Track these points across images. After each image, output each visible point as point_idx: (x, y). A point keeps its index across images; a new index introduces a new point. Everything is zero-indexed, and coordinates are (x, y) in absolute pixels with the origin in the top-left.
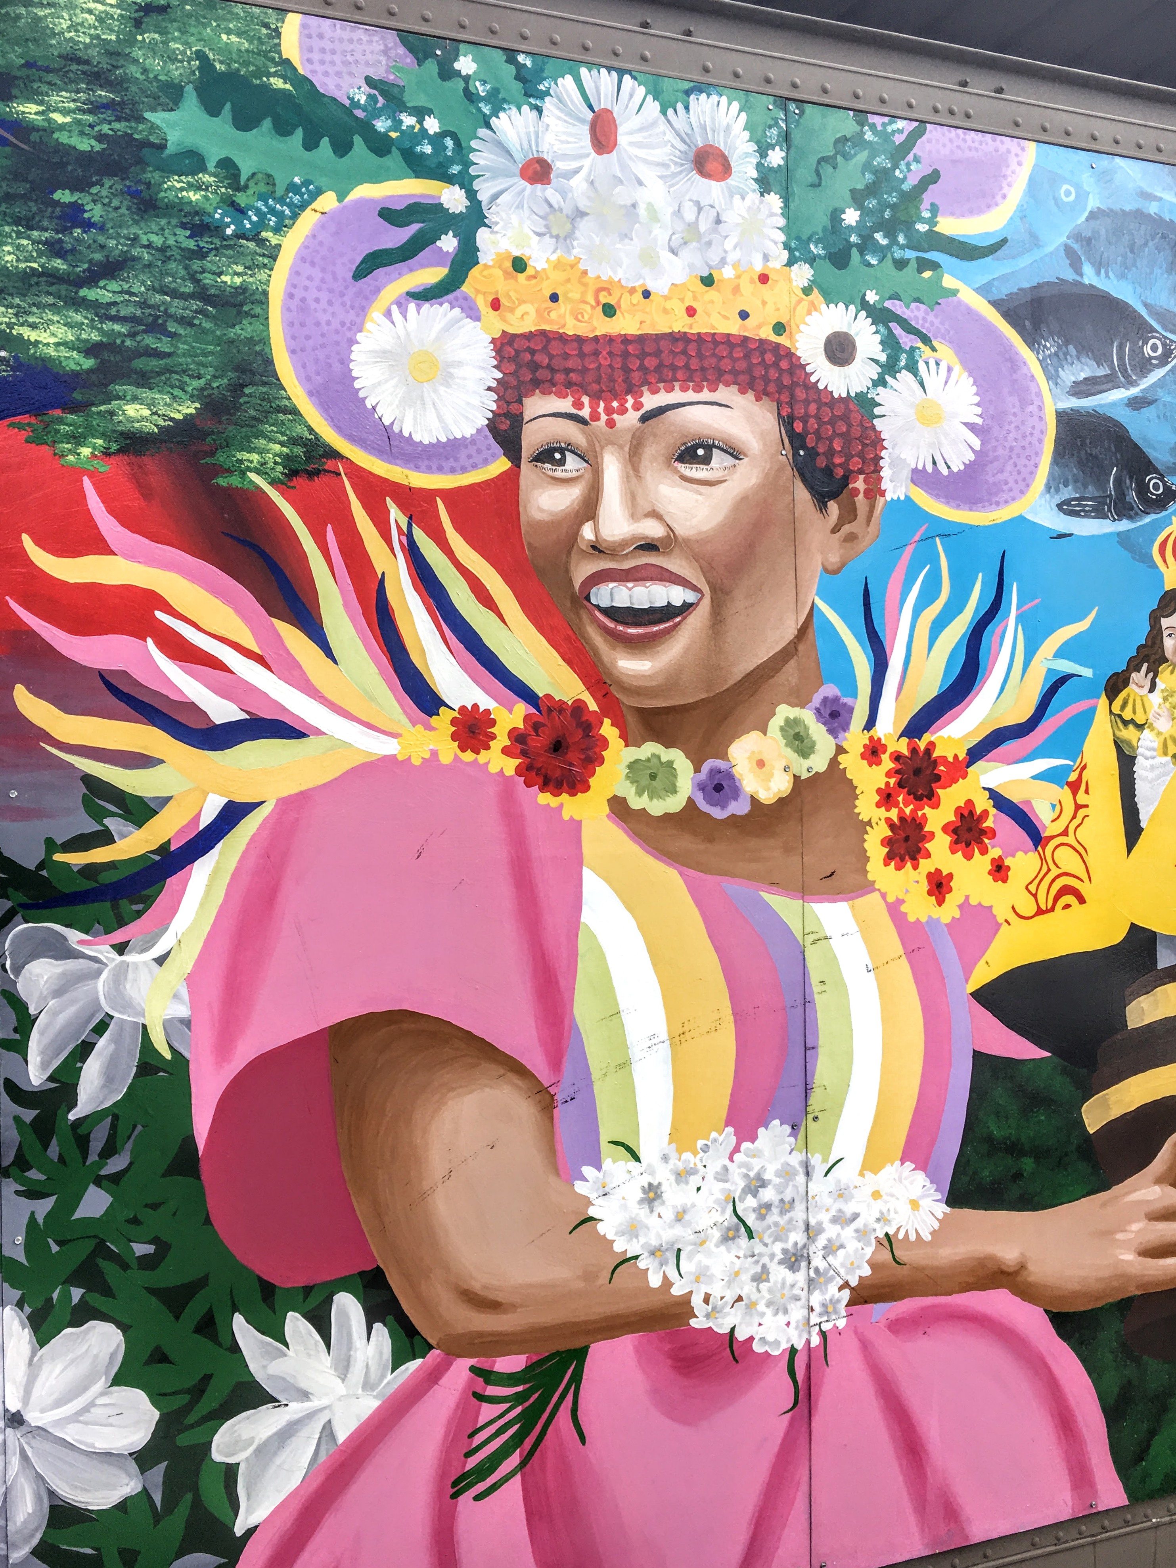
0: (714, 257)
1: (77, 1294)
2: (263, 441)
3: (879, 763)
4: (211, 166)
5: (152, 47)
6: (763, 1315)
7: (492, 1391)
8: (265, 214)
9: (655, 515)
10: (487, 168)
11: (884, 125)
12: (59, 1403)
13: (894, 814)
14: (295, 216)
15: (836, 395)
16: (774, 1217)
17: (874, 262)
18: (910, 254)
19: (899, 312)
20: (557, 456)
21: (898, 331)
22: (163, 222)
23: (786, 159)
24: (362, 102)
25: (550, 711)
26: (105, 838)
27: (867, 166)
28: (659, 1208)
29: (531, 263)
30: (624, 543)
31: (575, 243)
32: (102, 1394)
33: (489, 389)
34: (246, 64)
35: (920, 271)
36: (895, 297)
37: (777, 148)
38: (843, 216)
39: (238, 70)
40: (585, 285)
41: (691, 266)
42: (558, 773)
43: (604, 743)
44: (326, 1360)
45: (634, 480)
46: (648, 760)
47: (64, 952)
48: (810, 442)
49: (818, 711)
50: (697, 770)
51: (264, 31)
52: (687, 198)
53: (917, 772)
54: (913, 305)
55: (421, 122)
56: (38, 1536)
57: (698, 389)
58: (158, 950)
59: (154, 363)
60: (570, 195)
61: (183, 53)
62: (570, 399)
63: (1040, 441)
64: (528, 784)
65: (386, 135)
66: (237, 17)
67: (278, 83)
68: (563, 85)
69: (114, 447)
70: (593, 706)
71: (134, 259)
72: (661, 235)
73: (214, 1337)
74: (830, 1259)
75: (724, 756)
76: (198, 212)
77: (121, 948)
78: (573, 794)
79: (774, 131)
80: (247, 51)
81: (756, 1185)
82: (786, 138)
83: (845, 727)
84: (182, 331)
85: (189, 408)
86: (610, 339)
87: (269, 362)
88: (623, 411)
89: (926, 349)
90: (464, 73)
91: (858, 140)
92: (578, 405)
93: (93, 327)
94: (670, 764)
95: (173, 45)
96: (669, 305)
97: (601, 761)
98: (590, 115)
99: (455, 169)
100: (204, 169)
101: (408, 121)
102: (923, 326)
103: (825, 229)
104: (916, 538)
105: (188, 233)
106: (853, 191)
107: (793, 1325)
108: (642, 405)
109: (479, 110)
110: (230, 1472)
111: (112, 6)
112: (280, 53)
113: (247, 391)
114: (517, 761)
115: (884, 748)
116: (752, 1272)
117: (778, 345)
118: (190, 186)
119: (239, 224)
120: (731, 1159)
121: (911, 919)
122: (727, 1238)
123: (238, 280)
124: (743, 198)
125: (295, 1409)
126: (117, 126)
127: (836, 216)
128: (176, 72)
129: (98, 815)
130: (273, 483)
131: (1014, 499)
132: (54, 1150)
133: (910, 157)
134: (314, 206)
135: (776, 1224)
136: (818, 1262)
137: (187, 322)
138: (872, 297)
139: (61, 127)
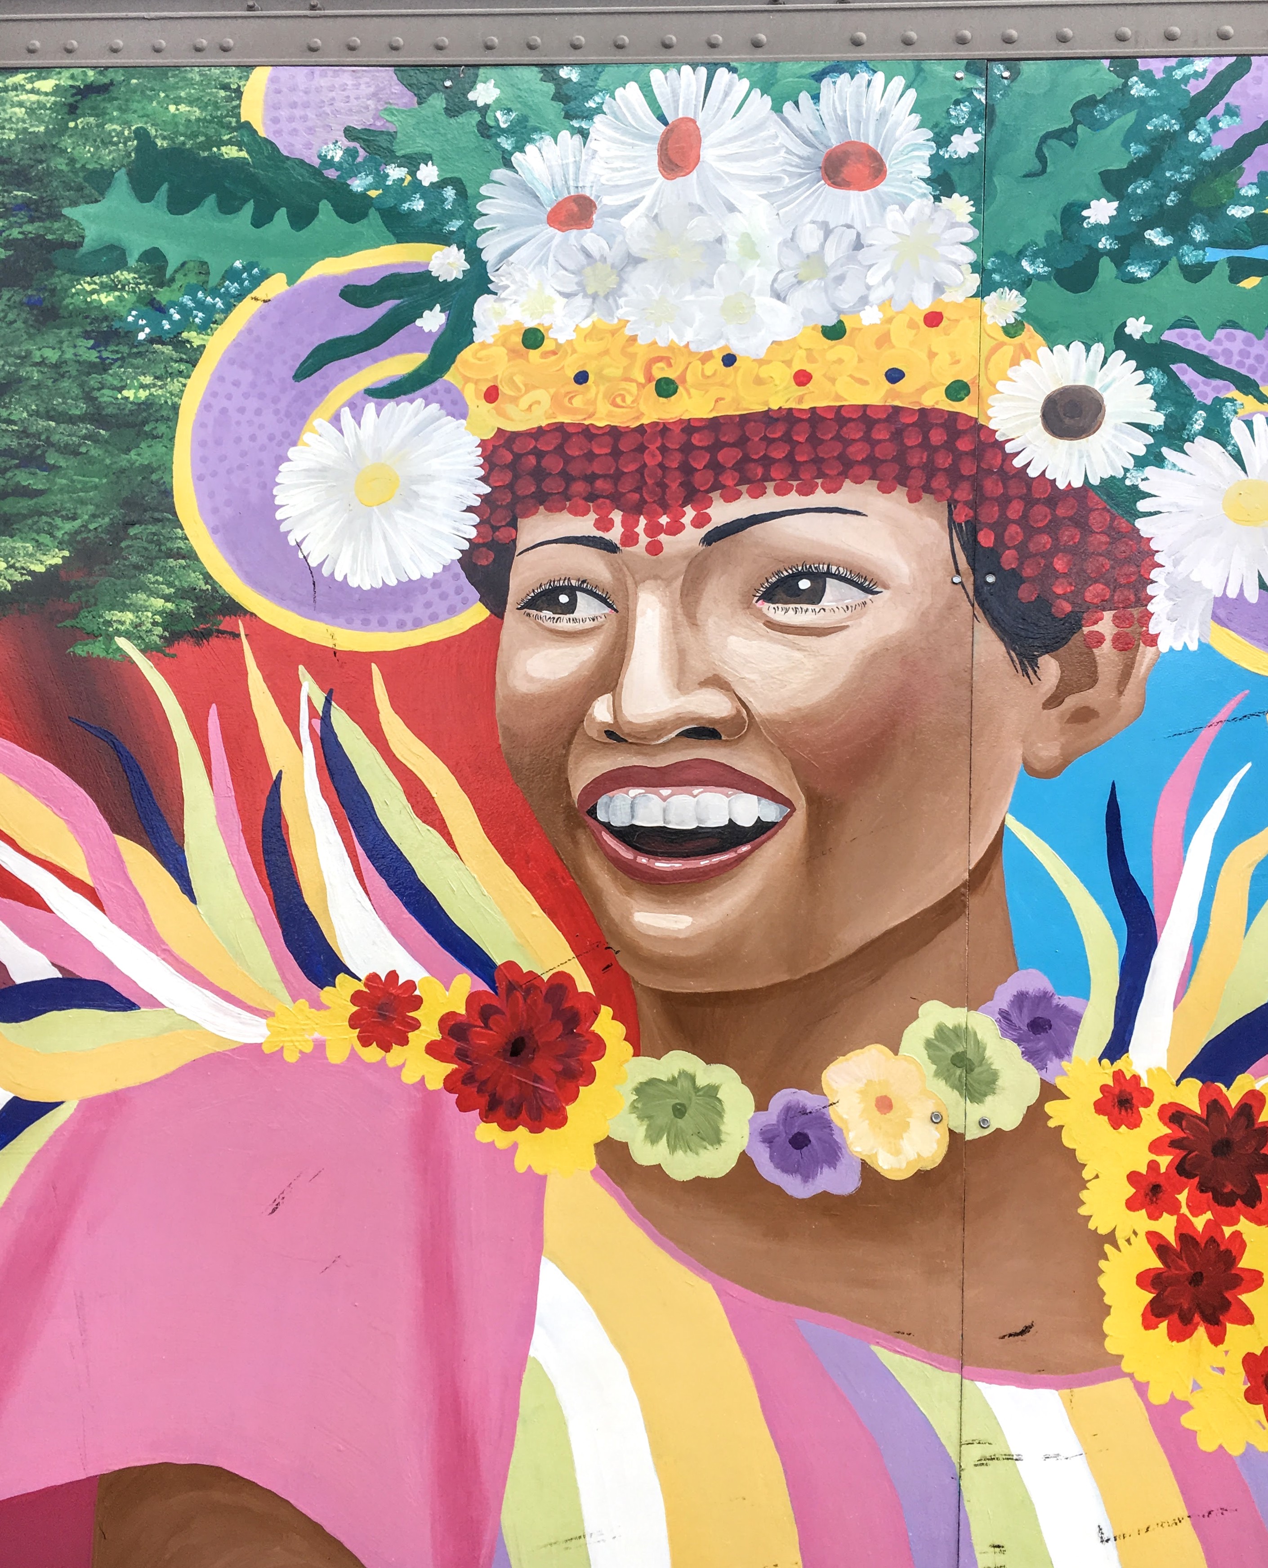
0: (846, 296)
2: (142, 596)
3: (1134, 1123)
4: (132, 262)
5: (84, 135)
8: (191, 310)
9: (718, 682)
10: (499, 218)
11: (1169, 70)
13: (1167, 1226)
14: (229, 308)
15: (1061, 485)
17: (1143, 273)
18: (1214, 255)
19: (1192, 346)
20: (564, 599)
21: (1187, 375)
22: (64, 333)
23: (983, 144)
24: (337, 159)
25: (511, 987)
27: (1134, 134)
29: (551, 334)
30: (660, 728)
31: (621, 301)
33: (470, 509)
34: (194, 135)
35: (1235, 278)
36: (1186, 323)
37: (968, 131)
38: (1085, 213)
39: (184, 143)
40: (633, 357)
41: (807, 313)
42: (512, 1094)
43: (599, 1047)
45: (687, 632)
46: (673, 1081)
48: (1009, 560)
49: (1005, 1018)
50: (761, 1105)
51: (222, 93)
52: (808, 219)
53: (1223, 1147)
54: (1221, 333)
55: (413, 173)
57: (806, 490)
59: (24, 504)
60: (619, 238)
61: (120, 134)
62: (592, 516)
64: (463, 1106)
65: (364, 195)
66: (191, 83)
67: (231, 152)
70: (584, 984)
71: (20, 380)
72: (760, 275)
75: (814, 1085)
76: (106, 315)
78: (536, 1129)
79: (965, 108)
80: (198, 120)
82: (985, 115)
83: (1063, 1050)
84: (63, 463)
85: (55, 558)
86: (662, 429)
87: (167, 493)
88: (675, 528)
89: (1248, 403)
90: (480, 104)
91: (1119, 98)
92: (604, 524)
94: (711, 1092)
95: (109, 127)
96: (764, 372)
97: (590, 1076)
98: (661, 128)
99: (454, 225)
100: (123, 265)
101: (395, 173)
102: (1241, 364)
103: (1050, 235)
104: (1224, 714)
105: (91, 342)
106: (1106, 176)
108: (708, 519)
109: (497, 146)
111: (46, 94)
112: (238, 116)
113: (132, 531)
114: (448, 1068)
115: (1147, 1097)
117: (954, 416)
118: (104, 287)
119: (155, 325)
121: (1207, 1444)
123: (143, 394)
124: (903, 208)
126: (28, 228)
127: (1072, 214)
128: (108, 156)
130: (146, 651)
133: (1218, 109)
134: (255, 293)
137: (72, 451)
138: (1136, 328)
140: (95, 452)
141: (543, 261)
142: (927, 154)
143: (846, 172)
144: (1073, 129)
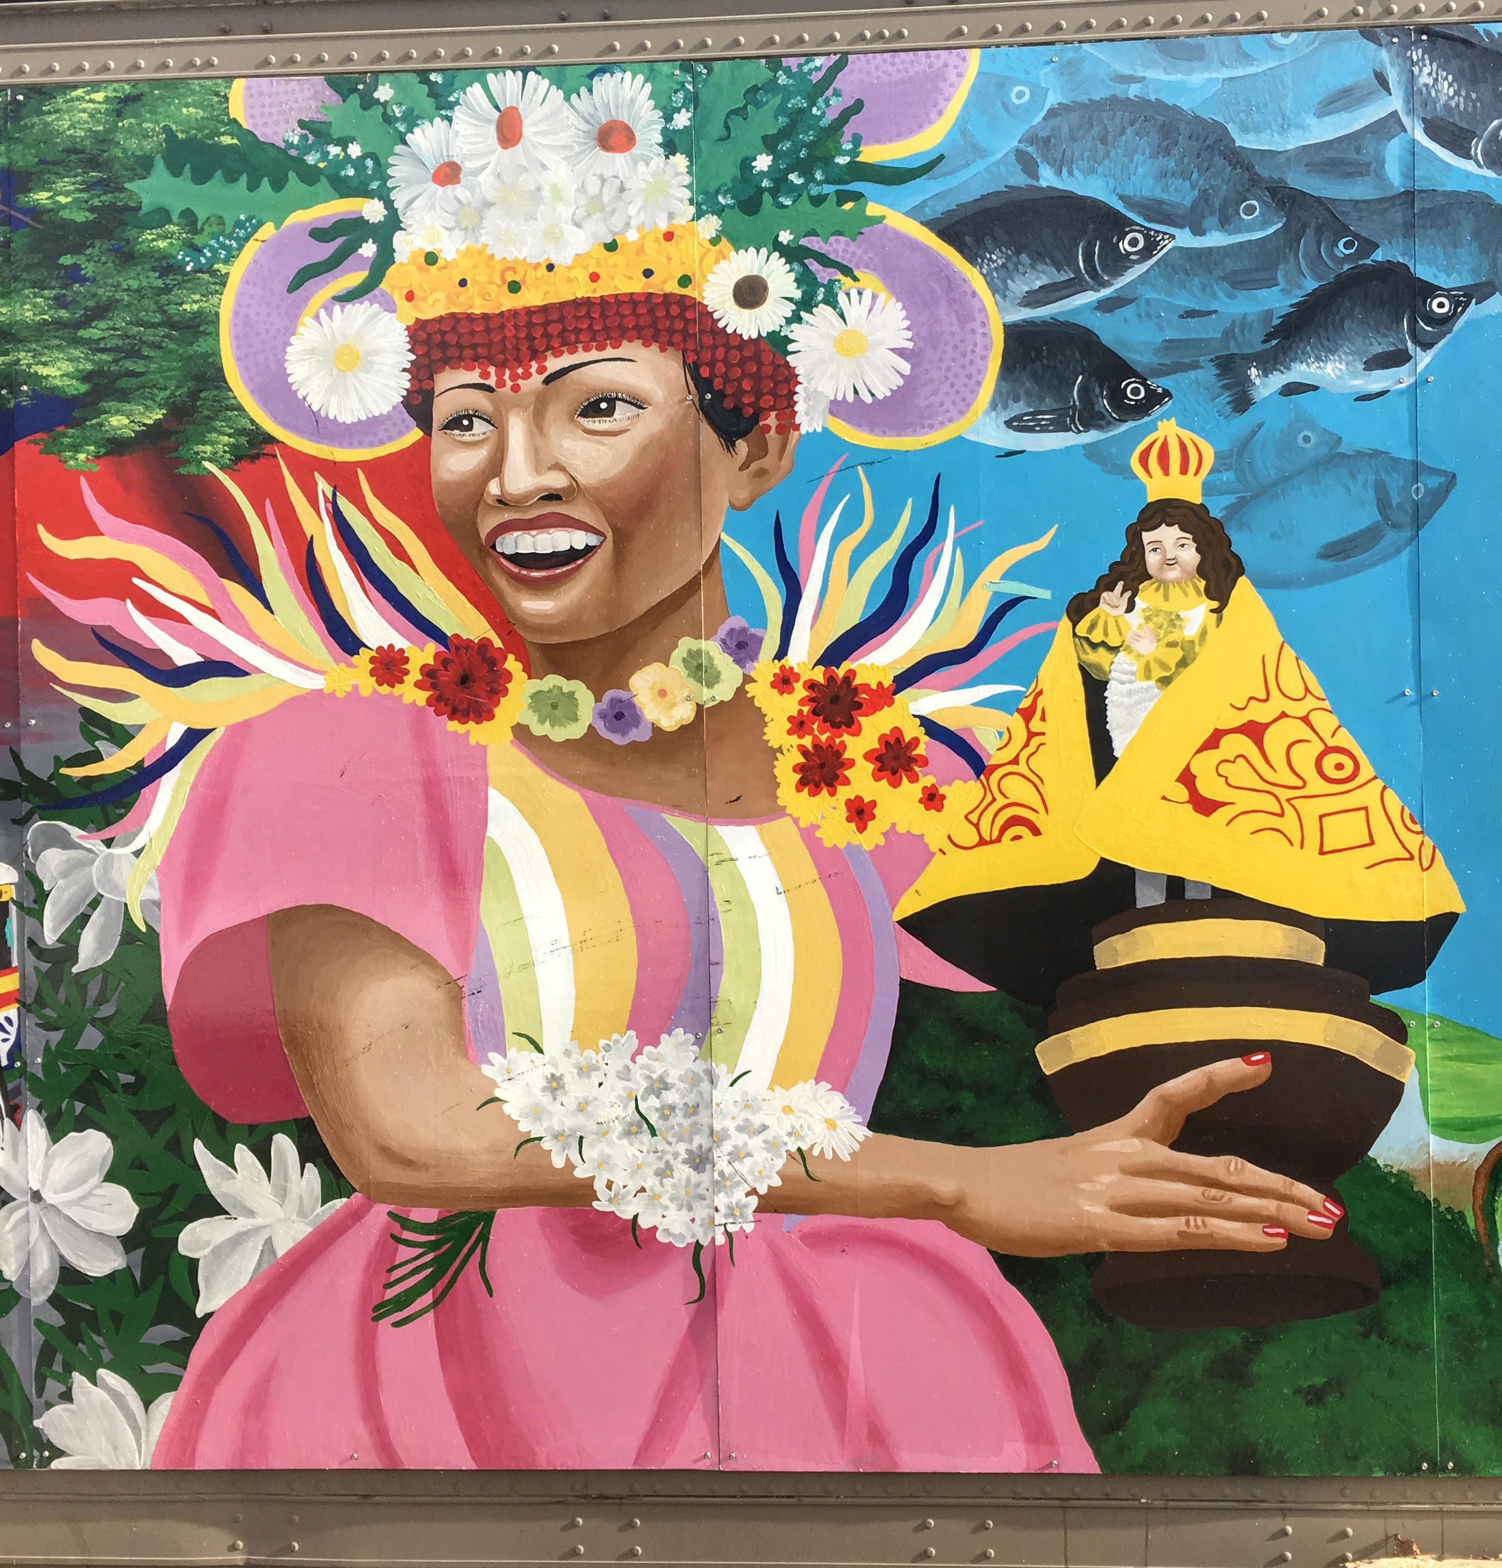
0: (617, 223)
1: (79, 1106)
2: (214, 435)
3: (791, 691)
4: (175, 218)
5: (130, 131)
6: (666, 1208)
7: (407, 1235)
8: (217, 249)
9: (558, 467)
10: (404, 179)
11: (800, 66)
12: (67, 1189)
13: (807, 741)
14: (240, 248)
15: (745, 337)
16: (678, 1118)
17: (788, 202)
18: (828, 189)
19: (816, 248)
20: (466, 422)
21: (814, 265)
22: (139, 268)
23: (692, 119)
24: (295, 142)
25: (457, 648)
26: (96, 757)
27: (781, 109)
28: (561, 1098)
29: (442, 255)
30: (527, 497)
31: (482, 232)
32: (97, 1187)
33: (404, 370)
34: (200, 129)
35: (841, 202)
36: (813, 233)
37: (683, 110)
38: (754, 164)
39: (196, 135)
40: (492, 268)
41: (594, 235)
42: (464, 706)
43: (509, 676)
44: (266, 1187)
45: (538, 438)
46: (550, 691)
47: (67, 844)
48: (718, 384)
49: (723, 642)
50: (598, 700)
51: (216, 99)
52: (591, 173)
53: (835, 700)
54: (832, 239)
55: (345, 150)
56: (53, 1287)
57: (601, 348)
58: (135, 846)
59: (132, 382)
60: (477, 190)
61: (154, 129)
62: (477, 371)
63: (984, 358)
64: (438, 713)
65: (315, 166)
66: (193, 93)
67: (227, 140)
68: (472, 93)
69: (103, 451)
70: (498, 643)
71: (118, 301)
72: (565, 212)
73: (180, 1156)
74: (736, 1164)
75: (625, 687)
76: (164, 256)
77: (109, 843)
78: (478, 722)
79: (681, 95)
80: (203, 118)
81: (659, 1086)
82: (694, 100)
83: (754, 657)
84: (152, 354)
85: (158, 415)
86: (514, 313)
87: (221, 370)
88: (527, 376)
89: (847, 281)
90: (382, 100)
91: (771, 86)
92: (485, 375)
93: (87, 359)
94: (571, 694)
95: (145, 125)
96: (572, 274)
97: (505, 692)
98: (497, 114)
99: (374, 185)
100: (169, 221)
101: (334, 150)
102: (843, 258)
103: (734, 179)
104: (836, 467)
105: (157, 274)
106: (765, 138)
107: (698, 1221)
108: (545, 369)
109: (396, 129)
110: (193, 1265)
111: (100, 103)
112: (228, 114)
113: (202, 395)
114: (428, 694)
115: (797, 677)
116: (654, 1167)
117: (684, 297)
118: (160, 237)
119: (196, 261)
120: (633, 1060)
121: (827, 844)
122: (628, 1133)
123: (195, 307)
124: (647, 164)
125: (242, 1223)
126: (104, 198)
127: (746, 164)
128: (148, 145)
129: (92, 738)
130: (222, 468)
131: (951, 420)
132: (62, 996)
133: (830, 92)
134: (255, 236)
135: (680, 1125)
136: (722, 1164)
137: (157, 346)
138: (785, 237)
139: (64, 207)
140: (172, 346)
141: (433, 207)
142: (660, 127)
143: (613, 140)
144: (745, 107)
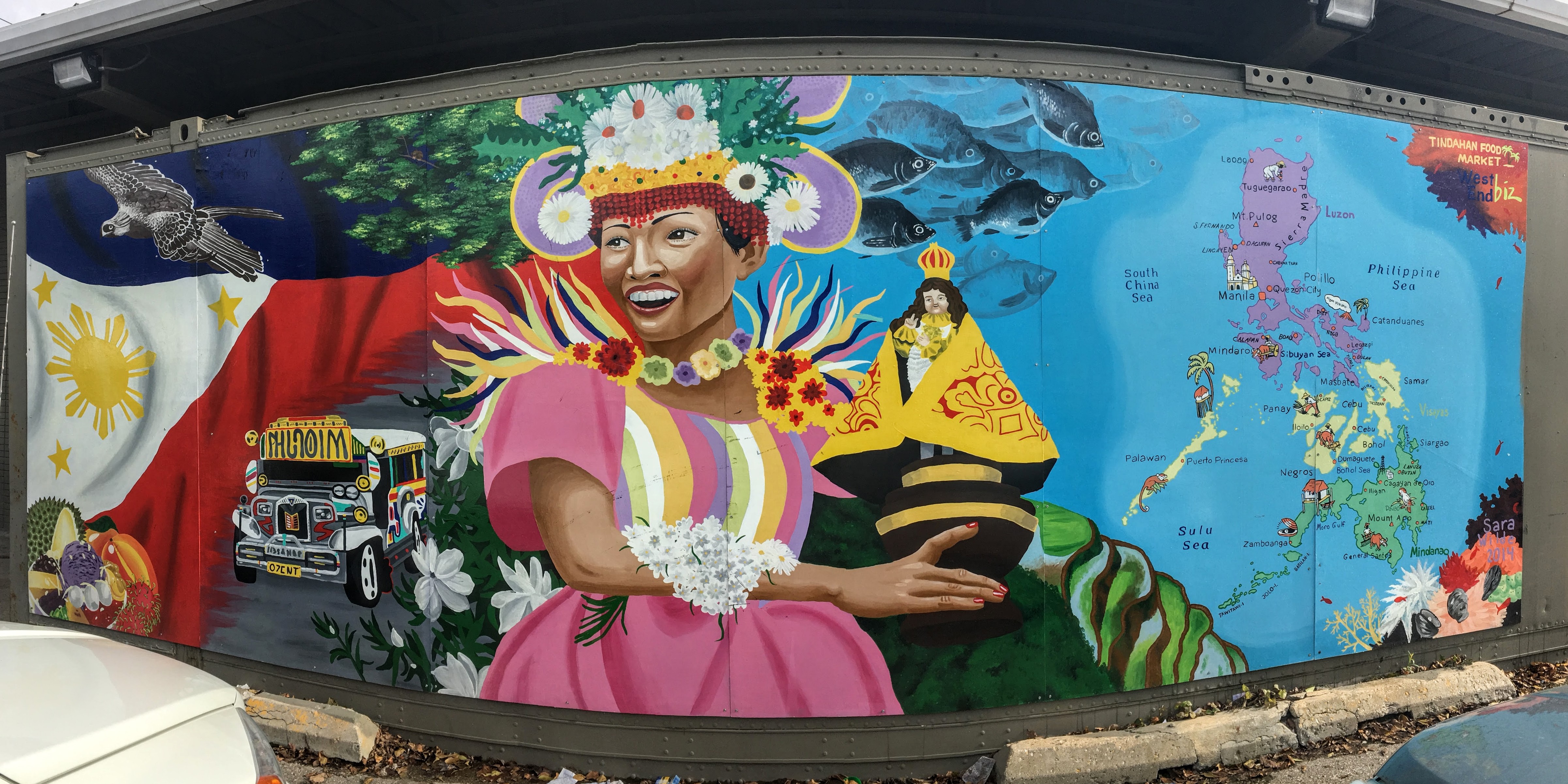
0: (685, 152)
1: (450, 538)
2: (508, 251)
3: (764, 362)
4: (492, 159)
5: (474, 124)
6: (706, 597)
8: (510, 172)
9: (659, 262)
10: (590, 136)
11: (771, 81)
12: (445, 573)
13: (772, 385)
14: (519, 171)
15: (744, 203)
16: (712, 556)
17: (765, 142)
18: (783, 136)
19: (777, 162)
20: (617, 242)
21: (776, 170)
23: (720, 104)
24: (544, 123)
25: (612, 343)
26: (457, 390)
27: (762, 100)
28: (658, 547)
29: (606, 168)
30: (644, 275)
31: (625, 157)
32: (457, 572)
33: (589, 220)
34: (504, 120)
35: (788, 143)
36: (776, 156)
37: (716, 100)
38: (749, 124)
39: (502, 123)
40: (630, 173)
41: (675, 157)
42: (614, 369)
43: (635, 356)
44: (528, 579)
45: (650, 249)
46: (654, 363)
47: (445, 426)
48: (731, 224)
49: (734, 340)
50: (676, 366)
51: (510, 107)
52: (674, 129)
53: (785, 366)
54: (785, 159)
55: (564, 125)
56: (439, 614)
57: (678, 208)
59: (474, 231)
61: (484, 123)
62: (622, 219)
63: (853, 213)
64: (603, 372)
65: (551, 133)
66: (500, 105)
67: (514, 125)
68: (621, 96)
69: (462, 260)
70: (630, 341)
72: (662, 146)
73: (491, 563)
74: (739, 578)
75: (688, 360)
76: (488, 176)
77: (463, 426)
78: (622, 376)
79: (715, 94)
80: (504, 116)
81: (703, 542)
82: (721, 96)
83: (748, 347)
84: (482, 218)
85: (484, 244)
86: (640, 193)
87: (510, 224)
88: (645, 221)
89: (791, 178)
90: (580, 101)
91: (758, 89)
92: (626, 221)
93: (456, 222)
94: (664, 364)
95: (481, 121)
96: (665, 175)
97: (633, 363)
98: (633, 104)
99: (577, 140)
100: (490, 161)
101: (559, 125)
102: (789, 167)
103: (739, 132)
104: (786, 261)
105: (484, 184)
106: (754, 113)
107: (721, 604)
108: (653, 217)
109: (586, 114)
110: (497, 611)
111: (463, 114)
112: (515, 114)
113: (503, 235)
114: (599, 364)
115: (767, 356)
116: (701, 578)
117: (716, 184)
118: (485, 168)
119: (501, 177)
120: (691, 530)
121: (781, 431)
122: (689, 562)
123: (500, 197)
124: (700, 125)
125: (518, 594)
126: (464, 153)
127: (746, 125)
128: (481, 130)
129: (456, 382)
130: (510, 265)
131: (838, 241)
132: (442, 491)
133: (784, 92)
134: (526, 165)
135: (712, 559)
136: (732, 578)
138: (763, 157)
139: (448, 159)
141: (602, 147)
142: (705, 108)
143: (684, 114)
144: (745, 99)
